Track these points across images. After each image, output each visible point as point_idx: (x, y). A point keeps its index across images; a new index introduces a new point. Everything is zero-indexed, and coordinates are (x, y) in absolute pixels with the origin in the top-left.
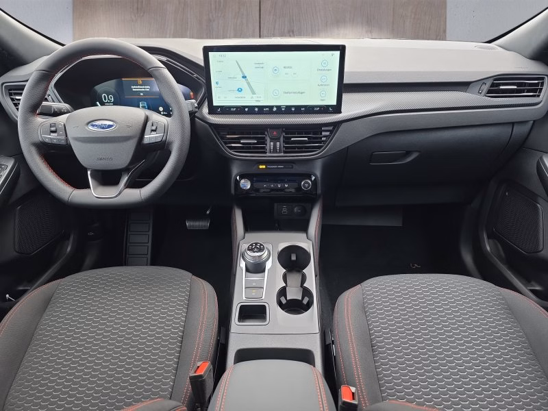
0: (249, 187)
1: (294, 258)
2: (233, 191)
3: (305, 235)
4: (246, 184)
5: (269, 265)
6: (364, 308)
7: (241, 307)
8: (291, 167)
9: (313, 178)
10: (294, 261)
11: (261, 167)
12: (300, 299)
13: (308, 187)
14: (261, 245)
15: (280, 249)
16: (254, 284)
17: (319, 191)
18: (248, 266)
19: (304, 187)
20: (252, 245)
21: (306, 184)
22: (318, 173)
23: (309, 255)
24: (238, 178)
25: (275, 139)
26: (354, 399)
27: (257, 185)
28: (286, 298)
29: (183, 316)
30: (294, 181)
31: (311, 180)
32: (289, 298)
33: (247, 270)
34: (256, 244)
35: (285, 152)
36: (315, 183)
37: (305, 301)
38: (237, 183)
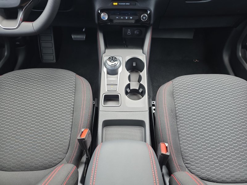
0: (106, 19)
1: (134, 65)
2: (96, 21)
3: (141, 51)
4: (105, 16)
5: (120, 70)
6: (173, 95)
7: (105, 96)
8: (134, 4)
9: (149, 12)
10: (134, 66)
11: (114, 4)
12: (138, 89)
13: (146, 19)
14: (115, 58)
15: (127, 60)
17: (152, 22)
18: (108, 71)
19: (143, 19)
20: (110, 58)
21: (144, 17)
22: (152, 8)
23: (143, 63)
24: (99, 11)
26: (167, 151)
27: (112, 17)
28: (130, 89)
29: (72, 99)
30: (136, 15)
31: (147, 14)
32: (131, 88)
33: (108, 73)
34: (112, 57)
36: (149, 15)
37: (141, 91)
38: (99, 15)
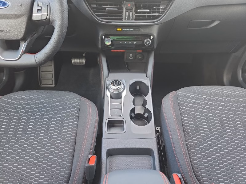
16: (116, 107)
25: (129, 10)
35: (136, 20)
